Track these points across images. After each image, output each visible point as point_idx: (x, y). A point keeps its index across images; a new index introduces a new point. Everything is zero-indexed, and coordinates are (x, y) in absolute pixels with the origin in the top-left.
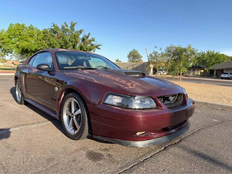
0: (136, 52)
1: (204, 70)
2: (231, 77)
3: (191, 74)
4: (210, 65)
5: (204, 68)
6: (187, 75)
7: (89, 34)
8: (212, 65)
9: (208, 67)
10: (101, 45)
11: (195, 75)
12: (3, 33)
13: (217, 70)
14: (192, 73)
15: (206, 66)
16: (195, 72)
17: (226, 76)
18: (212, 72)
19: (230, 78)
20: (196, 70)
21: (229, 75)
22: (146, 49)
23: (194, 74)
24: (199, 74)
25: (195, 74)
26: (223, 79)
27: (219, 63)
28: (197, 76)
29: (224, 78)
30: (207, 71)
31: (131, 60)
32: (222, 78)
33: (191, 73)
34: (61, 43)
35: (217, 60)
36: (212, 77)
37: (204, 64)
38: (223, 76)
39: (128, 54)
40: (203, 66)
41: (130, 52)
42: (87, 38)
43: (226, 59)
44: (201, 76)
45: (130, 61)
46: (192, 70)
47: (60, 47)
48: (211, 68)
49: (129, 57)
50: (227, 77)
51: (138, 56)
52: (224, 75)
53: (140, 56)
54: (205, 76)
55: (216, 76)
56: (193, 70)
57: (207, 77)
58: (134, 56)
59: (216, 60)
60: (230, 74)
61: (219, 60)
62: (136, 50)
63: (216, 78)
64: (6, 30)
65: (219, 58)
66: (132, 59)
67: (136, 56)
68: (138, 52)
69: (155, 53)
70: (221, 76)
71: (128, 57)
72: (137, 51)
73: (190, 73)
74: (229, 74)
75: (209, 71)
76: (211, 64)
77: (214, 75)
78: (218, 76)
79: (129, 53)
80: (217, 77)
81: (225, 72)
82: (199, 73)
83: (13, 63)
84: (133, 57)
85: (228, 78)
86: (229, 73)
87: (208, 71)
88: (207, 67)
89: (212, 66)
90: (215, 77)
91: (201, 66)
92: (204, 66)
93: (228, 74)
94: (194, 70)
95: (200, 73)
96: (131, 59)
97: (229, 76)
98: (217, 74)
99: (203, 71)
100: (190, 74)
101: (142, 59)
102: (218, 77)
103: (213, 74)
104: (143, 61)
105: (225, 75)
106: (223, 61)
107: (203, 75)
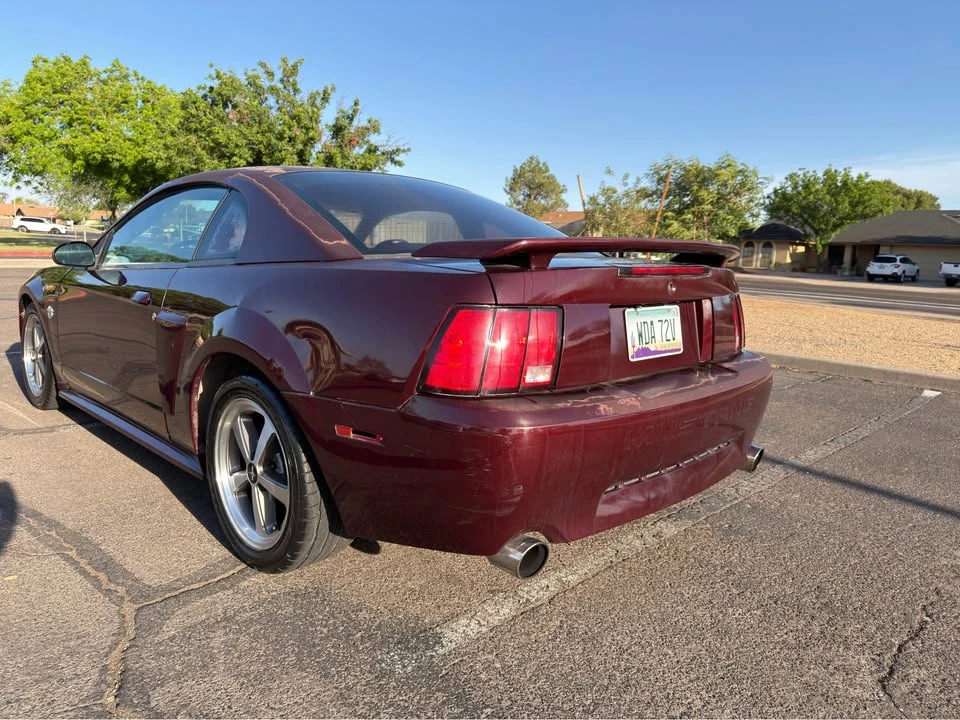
0: (540, 169)
1: (807, 246)
2: (907, 274)
3: (757, 260)
4: (829, 228)
5: (807, 236)
6: (740, 265)
7: (356, 104)
8: (836, 226)
9: (821, 233)
10: (409, 150)
11: (772, 265)
12: (8, 95)
13: (855, 247)
14: (760, 255)
15: (813, 228)
16: (771, 254)
17: (888, 269)
18: (835, 251)
19: (900, 276)
20: (774, 245)
21: (898, 266)
22: (578, 177)
23: (767, 260)
24: (789, 260)
25: (770, 262)
26: (877, 279)
27: (864, 216)
28: (780, 269)
29: (881, 279)
30: (817, 251)
31: (519, 203)
32: (872, 278)
33: (755, 257)
34: (254, 144)
35: (858, 203)
36: (836, 273)
37: (806, 221)
38: (874, 268)
39: (507, 179)
40: (804, 231)
41: (515, 170)
42: (352, 120)
43: (891, 203)
44: (794, 270)
45: (515, 206)
46: (761, 245)
47: (251, 160)
48: (833, 237)
49: (511, 189)
50: (890, 273)
51: (551, 187)
52: (879, 264)
53: (558, 184)
54: (808, 270)
55: (851, 270)
56: (765, 246)
57: (818, 272)
58: (532, 183)
59: (853, 205)
60: (904, 261)
61: (867, 204)
62: (541, 162)
63: (852, 275)
64: (17, 83)
65: (866, 197)
66: (524, 200)
67: (540, 186)
68: (550, 169)
69: (608, 192)
70: (868, 269)
71: (508, 189)
72: (544, 164)
73: (752, 256)
74: (898, 263)
75: (827, 249)
76: (834, 220)
77: (844, 265)
78: (857, 270)
79: (510, 175)
80: (854, 273)
81: (884, 252)
82: (785, 258)
83: (19, 212)
84: (527, 191)
85: (894, 279)
86: (898, 258)
87: (820, 250)
88: (817, 233)
89: (838, 231)
90: (846, 273)
91: (798, 229)
92: (808, 230)
93: (894, 260)
94: (768, 245)
95: (791, 255)
96: (521, 198)
97: (896, 270)
98: (854, 262)
99: (801, 249)
100: (751, 262)
101: (564, 196)
102: (859, 273)
103: (841, 262)
104: (569, 209)
105: (880, 267)
106: (881, 211)
107: (801, 266)
